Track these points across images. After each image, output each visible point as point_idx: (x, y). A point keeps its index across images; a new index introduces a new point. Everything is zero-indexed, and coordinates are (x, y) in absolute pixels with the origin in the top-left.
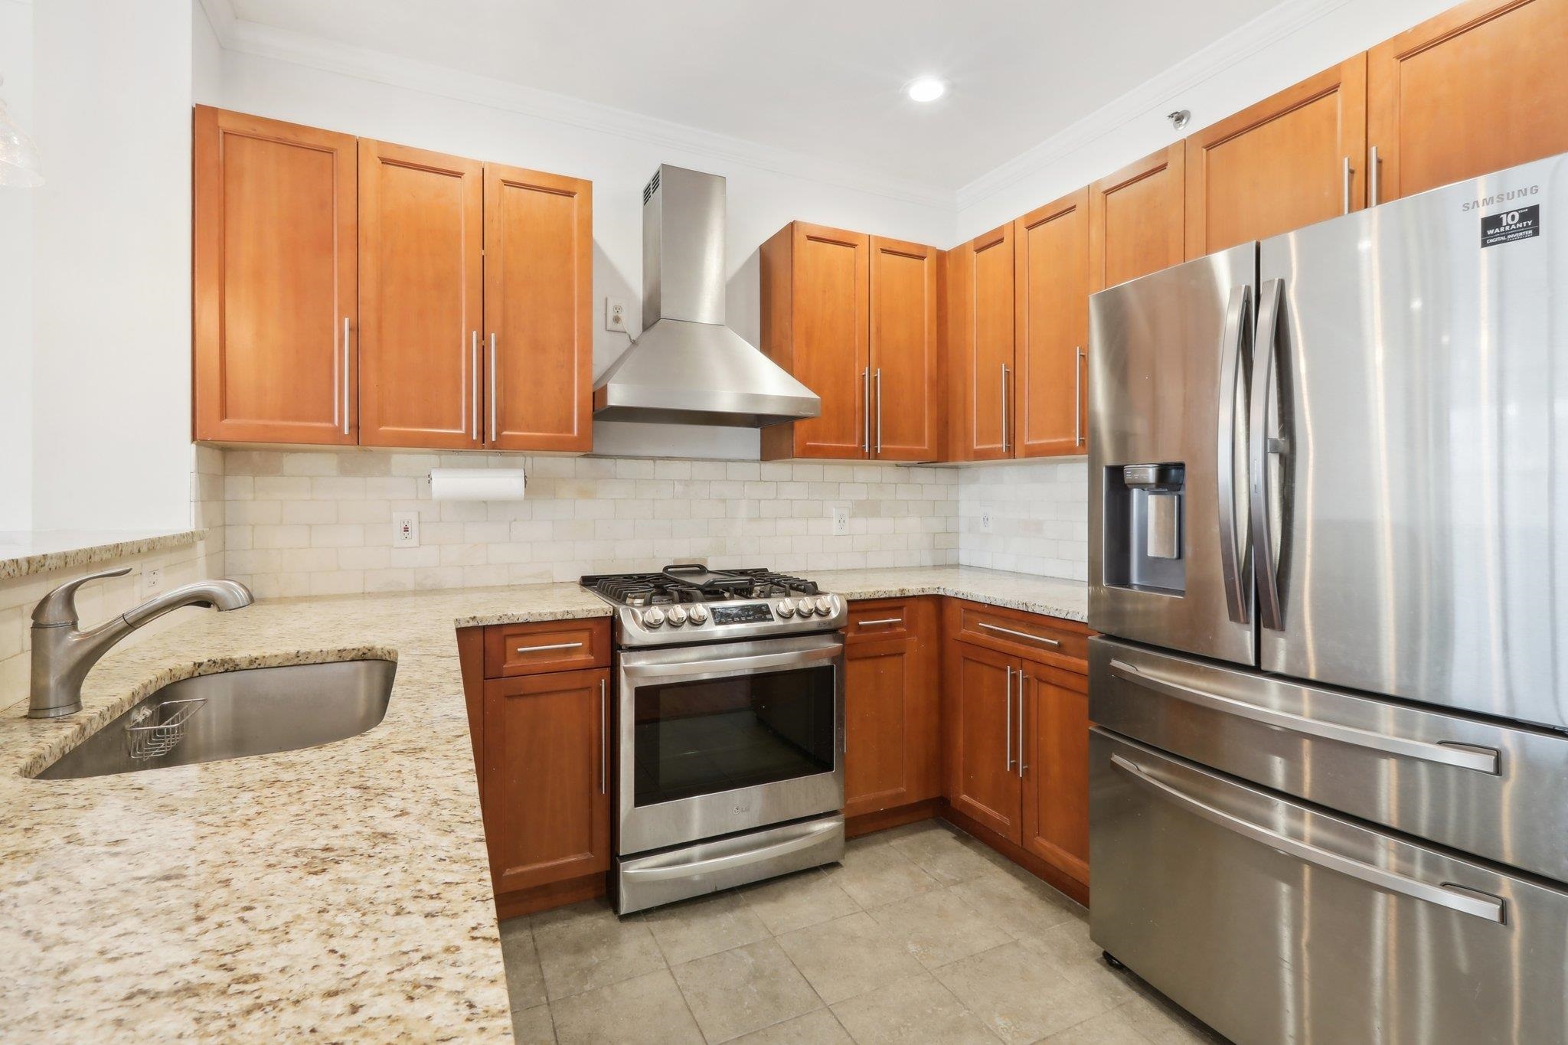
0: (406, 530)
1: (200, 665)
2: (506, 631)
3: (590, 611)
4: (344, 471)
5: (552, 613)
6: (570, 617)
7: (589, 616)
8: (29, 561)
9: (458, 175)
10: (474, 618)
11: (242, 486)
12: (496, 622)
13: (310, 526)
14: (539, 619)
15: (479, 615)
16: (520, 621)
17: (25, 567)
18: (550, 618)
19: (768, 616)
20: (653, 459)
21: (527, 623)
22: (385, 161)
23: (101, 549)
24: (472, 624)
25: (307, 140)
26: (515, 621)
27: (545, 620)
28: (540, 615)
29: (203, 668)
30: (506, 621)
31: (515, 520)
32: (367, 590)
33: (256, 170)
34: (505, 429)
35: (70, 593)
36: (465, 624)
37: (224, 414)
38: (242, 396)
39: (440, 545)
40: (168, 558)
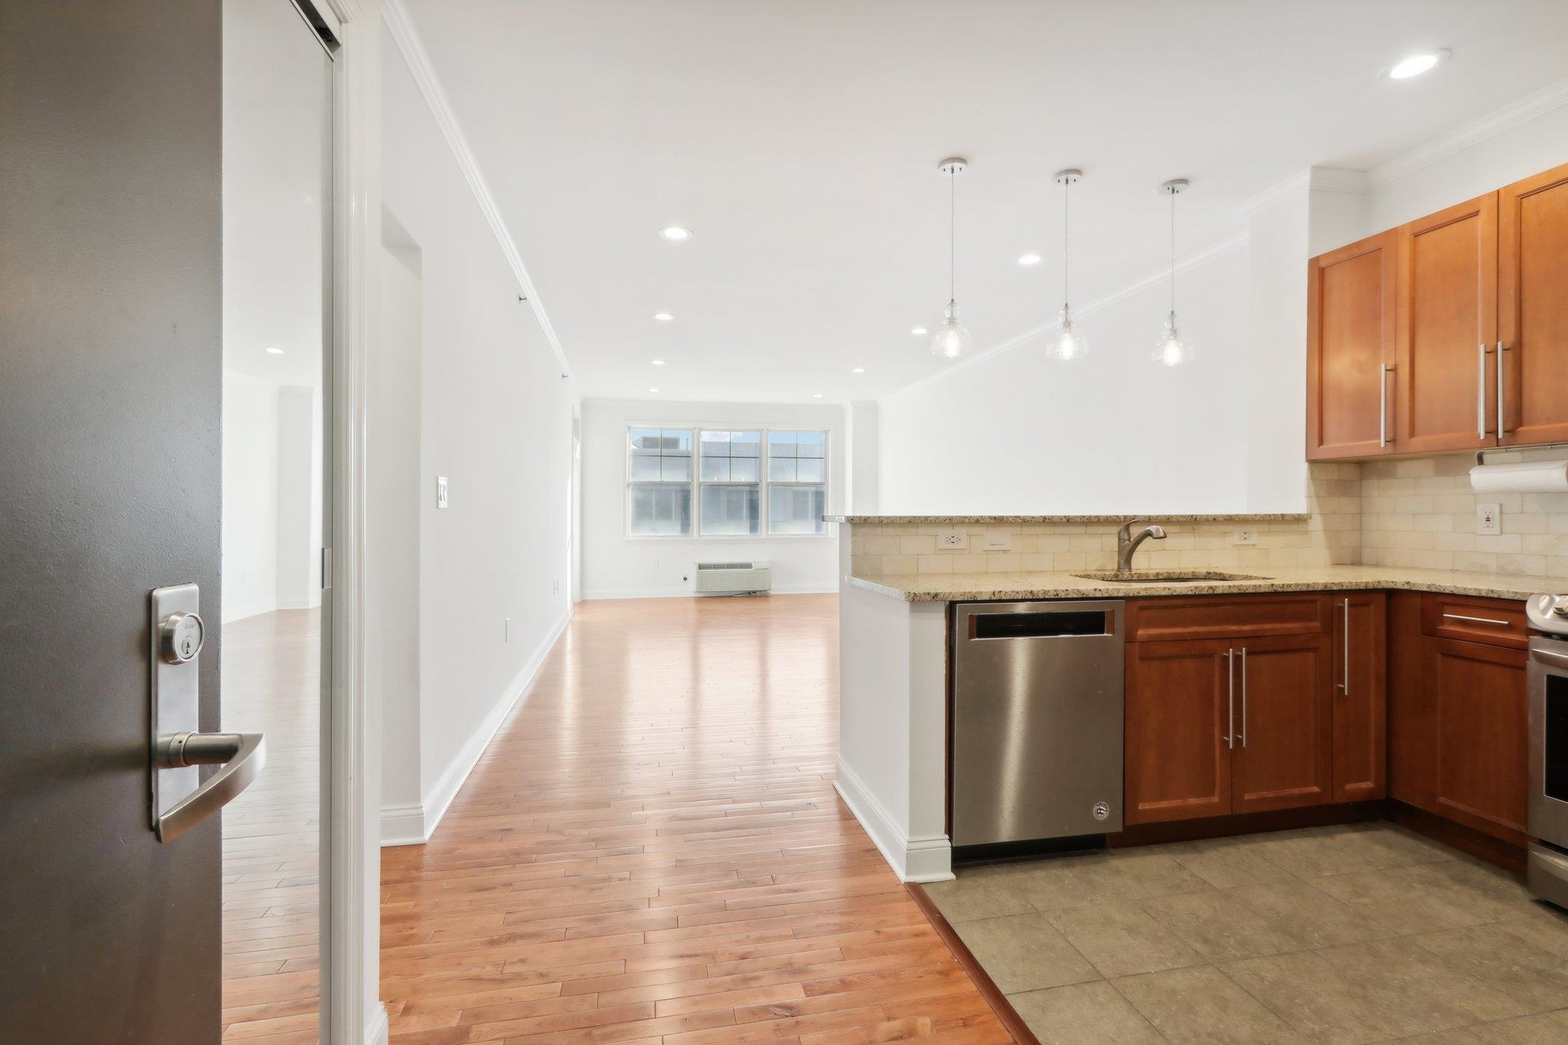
0: (1488, 519)
2: (1440, 599)
3: (1517, 593)
5: (1476, 589)
6: (1496, 596)
7: (1516, 598)
9: (1476, 214)
10: (1408, 583)
11: (1373, 487)
12: (1425, 589)
14: (1462, 592)
15: (1412, 581)
16: (1446, 591)
18: (1474, 594)
21: (1453, 595)
22: (1416, 235)
24: (1406, 587)
25: (1367, 248)
26: (1442, 590)
27: (1470, 594)
28: (1465, 589)
29: (1210, 576)
30: (1434, 590)
32: (1455, 568)
33: (1339, 283)
34: (1521, 425)
35: (1127, 527)
36: (1400, 587)
37: (1321, 442)
38: (1330, 430)
39: (1522, 534)
40: (1265, 527)
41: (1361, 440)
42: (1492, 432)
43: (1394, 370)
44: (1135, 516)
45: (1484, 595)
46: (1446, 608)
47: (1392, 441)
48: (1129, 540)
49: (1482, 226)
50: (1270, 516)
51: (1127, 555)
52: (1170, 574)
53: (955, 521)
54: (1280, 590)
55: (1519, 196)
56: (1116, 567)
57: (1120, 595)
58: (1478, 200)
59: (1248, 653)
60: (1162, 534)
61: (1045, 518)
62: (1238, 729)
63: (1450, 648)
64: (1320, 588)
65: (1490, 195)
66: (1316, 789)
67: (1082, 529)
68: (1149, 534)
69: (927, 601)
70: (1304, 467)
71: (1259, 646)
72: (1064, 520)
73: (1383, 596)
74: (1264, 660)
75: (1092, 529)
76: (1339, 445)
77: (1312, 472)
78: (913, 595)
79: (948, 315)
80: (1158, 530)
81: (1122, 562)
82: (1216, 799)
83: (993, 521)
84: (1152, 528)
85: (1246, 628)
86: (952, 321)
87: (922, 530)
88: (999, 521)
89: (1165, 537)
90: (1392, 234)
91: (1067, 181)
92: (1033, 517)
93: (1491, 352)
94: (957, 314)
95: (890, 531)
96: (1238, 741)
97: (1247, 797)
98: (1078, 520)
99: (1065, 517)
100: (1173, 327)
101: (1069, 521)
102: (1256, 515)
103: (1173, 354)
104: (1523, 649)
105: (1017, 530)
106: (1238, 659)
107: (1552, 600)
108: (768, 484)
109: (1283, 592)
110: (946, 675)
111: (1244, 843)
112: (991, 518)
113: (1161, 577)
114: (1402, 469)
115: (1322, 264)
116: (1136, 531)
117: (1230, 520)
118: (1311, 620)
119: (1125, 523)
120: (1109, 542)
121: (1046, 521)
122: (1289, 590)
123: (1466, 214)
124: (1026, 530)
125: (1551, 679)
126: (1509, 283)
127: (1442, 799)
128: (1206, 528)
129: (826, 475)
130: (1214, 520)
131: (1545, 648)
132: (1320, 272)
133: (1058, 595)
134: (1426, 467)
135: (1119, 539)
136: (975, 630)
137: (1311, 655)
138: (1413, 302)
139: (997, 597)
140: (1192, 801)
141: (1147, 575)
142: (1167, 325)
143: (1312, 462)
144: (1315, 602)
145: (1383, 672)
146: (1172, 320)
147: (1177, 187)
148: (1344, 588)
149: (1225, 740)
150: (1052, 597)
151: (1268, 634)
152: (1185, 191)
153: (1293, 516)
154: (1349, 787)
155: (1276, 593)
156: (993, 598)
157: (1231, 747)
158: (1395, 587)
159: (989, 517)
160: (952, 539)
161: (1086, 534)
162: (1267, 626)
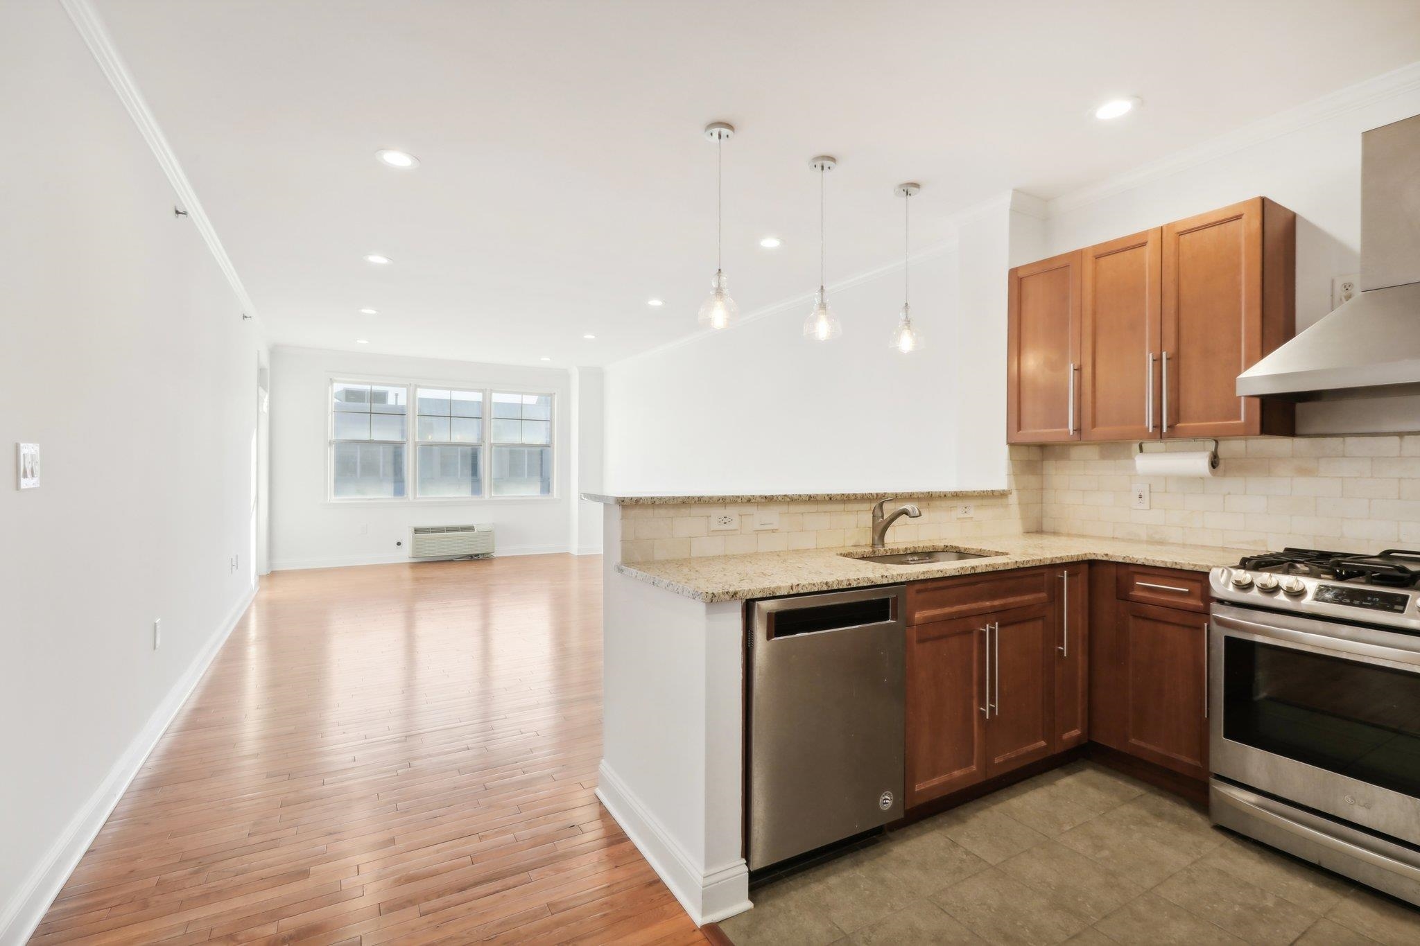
0: (1140, 497)
1: (947, 546)
2: (1132, 569)
3: (1195, 565)
4: (1103, 456)
5: (1163, 562)
6: (1178, 567)
7: (1195, 570)
8: (877, 494)
9: (1144, 244)
10: (1107, 555)
11: (1051, 467)
12: (1121, 560)
13: (1084, 491)
14: (1153, 564)
15: (1110, 553)
16: (1138, 563)
17: (875, 496)
18: (1162, 565)
19: (1397, 607)
20: (1401, 434)
21: (1144, 566)
22: (1097, 257)
23: (917, 493)
24: (1105, 558)
25: (1058, 264)
26: (1135, 562)
27: (1157, 565)
28: (1153, 561)
30: (1128, 561)
31: (1229, 494)
32: (1115, 536)
33: (1035, 291)
34: (1179, 422)
35: (881, 505)
36: (1100, 558)
37: (1019, 428)
38: (1027, 419)
39: (1165, 509)
40: (979, 502)
41: (1052, 427)
42: (1158, 426)
43: (1079, 370)
44: (885, 493)
45: (1170, 566)
46: (1136, 577)
47: (1078, 430)
48: (882, 517)
49: (1149, 255)
50: (984, 492)
51: (880, 531)
52: (915, 548)
53: (728, 501)
54: (1021, 566)
55: (1178, 233)
56: (870, 541)
57: (903, 580)
58: (1145, 233)
59: (999, 626)
60: (917, 513)
61: (810, 496)
62: (992, 701)
63: (1140, 611)
64: (1048, 562)
65: (1155, 230)
66: (1043, 743)
67: (840, 507)
68: (905, 512)
69: (726, 601)
70: (1006, 448)
71: (1007, 618)
72: (827, 498)
73: (1086, 566)
74: (1010, 630)
75: (849, 507)
76: (1035, 432)
77: (1011, 452)
78: (711, 595)
79: (714, 285)
80: (913, 509)
81: (876, 538)
82: (974, 768)
83: (763, 500)
84: (908, 506)
85: (997, 603)
86: (719, 291)
87: (696, 511)
88: (769, 500)
89: (920, 515)
90: (1079, 254)
91: (823, 167)
92: (800, 496)
93: (1158, 361)
94: (724, 285)
95: (662, 512)
96: (992, 710)
97: (997, 761)
98: (839, 498)
99: (828, 495)
100: (907, 317)
101: (831, 499)
102: (974, 491)
103: (906, 343)
104: (1206, 613)
105: (784, 508)
106: (992, 632)
107: (1230, 574)
108: (491, 445)
109: (1024, 568)
110: (743, 680)
111: (994, 804)
112: (761, 497)
113: (908, 552)
114: (1076, 452)
115: (1021, 274)
116: (889, 509)
117: (957, 496)
118: (1040, 591)
119: (879, 500)
120: (864, 518)
121: (812, 500)
122: (1028, 565)
123: (1135, 244)
124: (794, 508)
125: (1229, 641)
126: (1170, 304)
127: (1133, 741)
128: (938, 503)
129: (551, 436)
130: (944, 496)
131: (1223, 613)
132: (1018, 281)
133: (850, 584)
134: (1091, 452)
135: (874, 516)
136: (773, 630)
137: (1040, 622)
138: (1094, 313)
139: (795, 591)
140: (957, 773)
141: (898, 550)
142: (902, 316)
143: (1011, 444)
144: (1042, 574)
145: (1086, 632)
146: (906, 312)
147: (911, 190)
148: (1064, 561)
149: (981, 711)
150: (845, 587)
151: (1012, 606)
152: (917, 195)
153: (999, 491)
154: (1066, 736)
155: (1019, 569)
156: (792, 592)
157: (987, 718)
158: (1096, 558)
159: (760, 496)
160: (725, 520)
161: (845, 511)
162: (1011, 600)
